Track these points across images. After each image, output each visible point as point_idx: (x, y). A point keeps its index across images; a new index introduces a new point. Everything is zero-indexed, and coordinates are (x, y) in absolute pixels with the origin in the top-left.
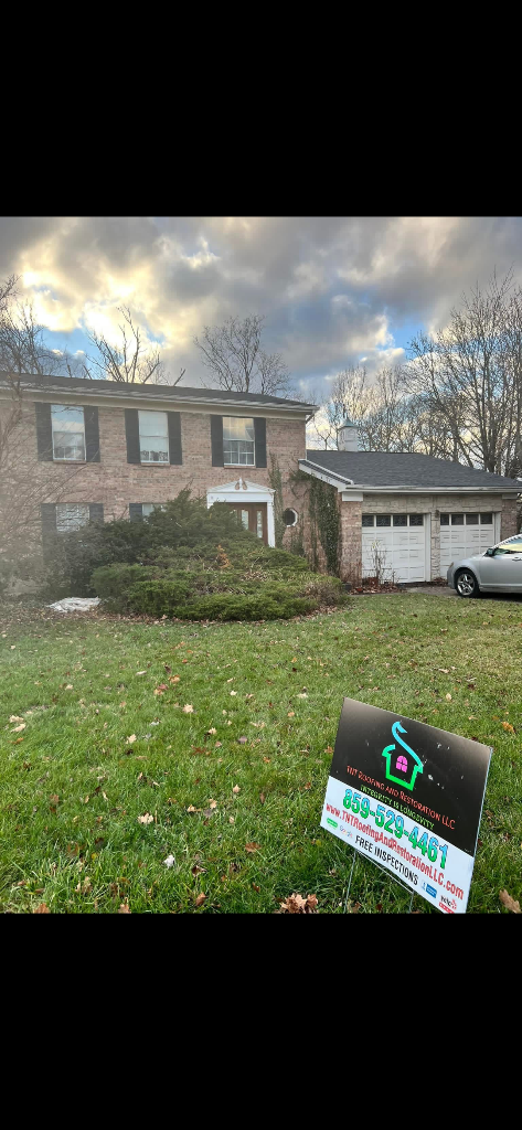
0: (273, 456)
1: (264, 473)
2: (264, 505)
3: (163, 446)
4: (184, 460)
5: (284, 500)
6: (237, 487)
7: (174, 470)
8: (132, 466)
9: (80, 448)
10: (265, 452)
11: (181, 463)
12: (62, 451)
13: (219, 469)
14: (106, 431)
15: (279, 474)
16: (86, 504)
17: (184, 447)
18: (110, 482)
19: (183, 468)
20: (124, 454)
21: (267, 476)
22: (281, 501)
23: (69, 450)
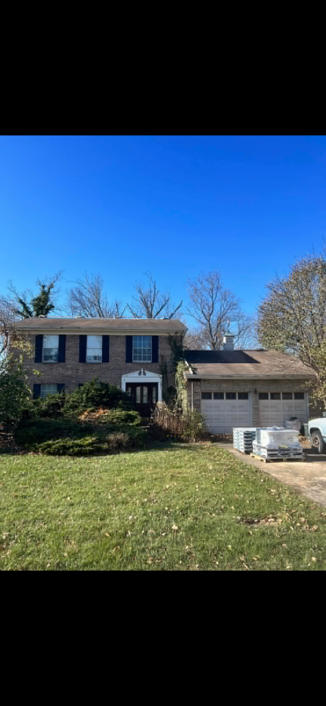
0: (162, 357)
1: (157, 366)
2: (156, 384)
3: (99, 353)
4: (110, 360)
5: (169, 381)
6: (140, 374)
7: (104, 365)
8: (81, 364)
9: (56, 356)
10: (157, 354)
11: (108, 362)
12: (48, 358)
13: (130, 364)
14: (69, 347)
15: (166, 367)
16: (54, 384)
17: (110, 353)
18: (70, 373)
19: (109, 364)
20: (77, 358)
21: (158, 367)
22: (167, 381)
23: (51, 357)
